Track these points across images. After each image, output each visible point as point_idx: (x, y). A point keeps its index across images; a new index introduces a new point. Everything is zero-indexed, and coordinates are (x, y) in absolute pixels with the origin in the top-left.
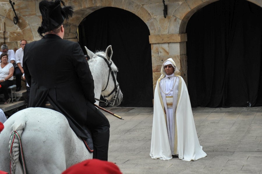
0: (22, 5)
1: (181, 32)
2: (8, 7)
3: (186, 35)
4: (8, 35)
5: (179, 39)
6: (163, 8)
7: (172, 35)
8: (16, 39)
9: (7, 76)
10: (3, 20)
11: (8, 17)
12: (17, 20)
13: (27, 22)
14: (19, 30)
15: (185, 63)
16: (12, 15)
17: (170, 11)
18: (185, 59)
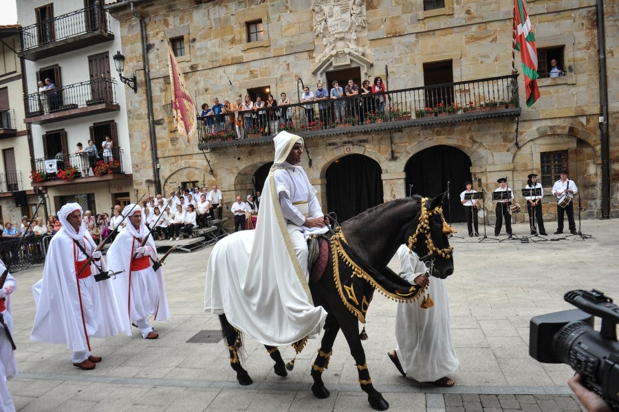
0: (215, 162)
1: (321, 177)
2: (206, 163)
3: (325, 179)
4: (206, 182)
5: (320, 182)
6: (308, 161)
7: (315, 179)
8: (212, 185)
9: (205, 210)
10: (203, 172)
11: (206, 171)
12: (212, 171)
13: (219, 173)
14: (213, 179)
15: (325, 199)
16: (209, 169)
17: (313, 163)
18: (325, 195)
